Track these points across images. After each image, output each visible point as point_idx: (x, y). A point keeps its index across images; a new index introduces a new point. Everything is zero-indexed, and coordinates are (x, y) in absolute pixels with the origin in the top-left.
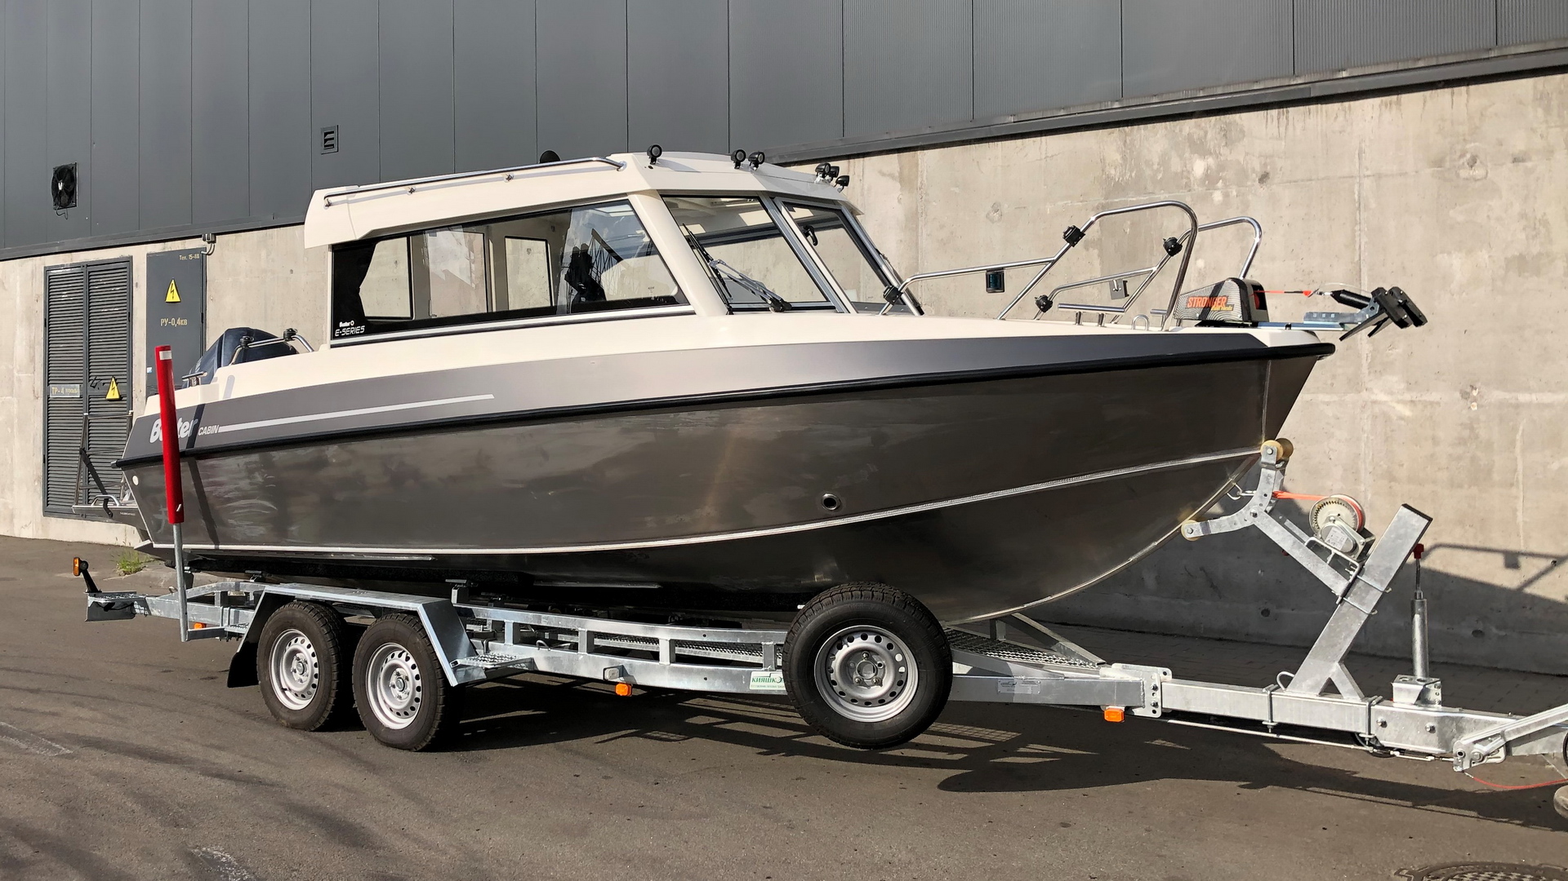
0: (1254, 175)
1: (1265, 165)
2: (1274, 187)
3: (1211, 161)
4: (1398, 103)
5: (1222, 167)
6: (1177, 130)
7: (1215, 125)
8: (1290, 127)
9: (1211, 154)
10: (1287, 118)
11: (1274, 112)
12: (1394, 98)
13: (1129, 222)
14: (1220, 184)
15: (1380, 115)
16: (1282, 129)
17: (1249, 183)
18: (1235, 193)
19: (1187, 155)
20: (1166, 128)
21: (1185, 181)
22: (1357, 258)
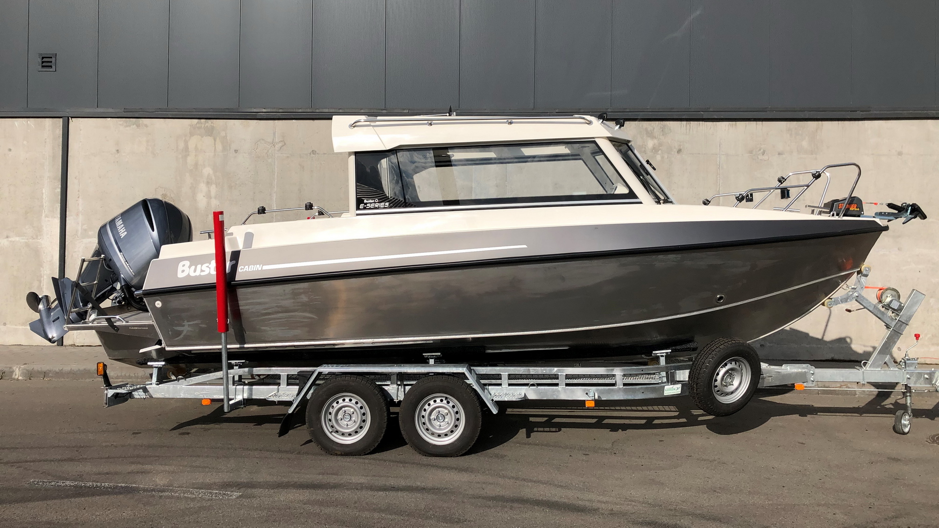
0: (675, 150)
1: (680, 145)
2: (683, 155)
3: (656, 141)
4: (736, 125)
5: (660, 145)
6: (641, 126)
7: (658, 126)
8: (691, 130)
9: (656, 138)
10: (690, 126)
11: (684, 123)
12: (734, 123)
14: (660, 152)
15: (728, 129)
16: (688, 131)
17: (673, 153)
18: (666, 157)
19: (645, 137)
20: (635, 124)
21: (643, 149)
22: (718, 189)
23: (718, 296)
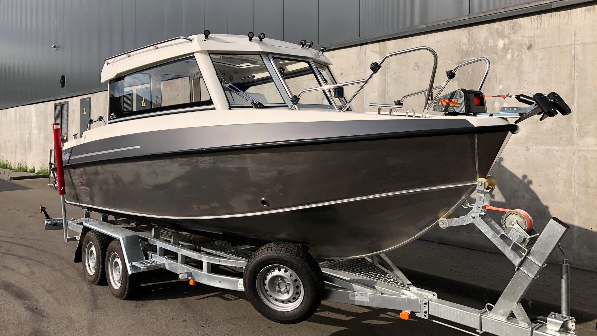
0: (525, 46)
1: (531, 41)
2: (534, 51)
3: (506, 40)
4: (594, 9)
5: (511, 43)
6: (492, 28)
7: (508, 24)
8: (543, 23)
9: (506, 37)
10: (541, 19)
11: (535, 17)
12: (592, 7)
13: (471, 69)
14: (510, 51)
15: (585, 15)
16: (539, 24)
17: (523, 50)
18: (516, 55)
19: (496, 38)
20: (487, 26)
21: (494, 50)
22: (573, 83)
23: (263, 199)
